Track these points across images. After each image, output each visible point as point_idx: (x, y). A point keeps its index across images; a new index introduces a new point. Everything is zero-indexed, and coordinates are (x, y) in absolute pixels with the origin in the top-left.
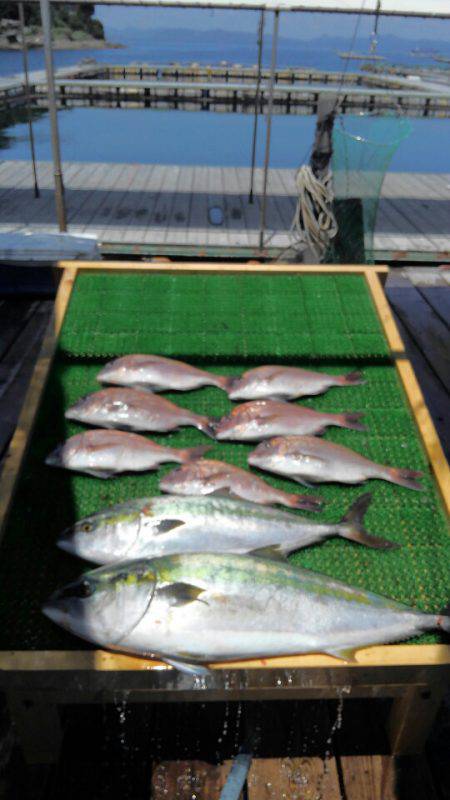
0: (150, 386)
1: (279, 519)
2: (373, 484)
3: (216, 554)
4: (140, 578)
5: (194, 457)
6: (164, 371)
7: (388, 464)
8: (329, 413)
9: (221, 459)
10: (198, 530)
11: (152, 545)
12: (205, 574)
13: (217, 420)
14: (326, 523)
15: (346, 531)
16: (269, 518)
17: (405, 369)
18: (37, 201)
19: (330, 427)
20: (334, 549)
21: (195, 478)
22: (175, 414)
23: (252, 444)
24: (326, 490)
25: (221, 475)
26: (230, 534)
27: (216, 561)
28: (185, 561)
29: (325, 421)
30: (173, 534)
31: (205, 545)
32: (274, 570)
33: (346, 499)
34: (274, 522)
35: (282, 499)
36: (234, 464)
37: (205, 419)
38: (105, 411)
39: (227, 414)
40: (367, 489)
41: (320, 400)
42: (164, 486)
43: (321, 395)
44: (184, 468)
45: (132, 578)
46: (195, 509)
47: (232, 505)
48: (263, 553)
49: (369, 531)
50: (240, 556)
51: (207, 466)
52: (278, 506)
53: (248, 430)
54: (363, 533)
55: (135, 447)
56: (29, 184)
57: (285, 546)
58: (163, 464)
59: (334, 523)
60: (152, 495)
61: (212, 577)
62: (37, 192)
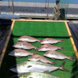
0: (27, 41)
1: (49, 66)
2: (66, 60)
3: (38, 72)
4: (24, 76)
5: (34, 54)
6: (29, 39)
7: (68, 56)
8: (58, 47)
9: (39, 55)
10: (35, 68)
11: (26, 70)
12: (36, 76)
13: (39, 47)
14: (57, 67)
15: (61, 68)
16: (47, 65)
17: (72, 39)
18: (9, 8)
19: (58, 49)
20: (59, 71)
21: (34, 58)
22: (31, 46)
23: (45, 52)
24: (57, 61)
25: (39, 57)
26: (40, 68)
27: (38, 73)
28: (32, 73)
29: (57, 48)
30: (30, 68)
31: (36, 70)
32: (48, 75)
33: (61, 62)
34: (48, 66)
35: (50, 62)
36: (41, 56)
37: (36, 47)
38: (19, 46)
39: (40, 46)
40: (65, 61)
41: (56, 44)
42: (29, 59)
43: (57, 43)
44: (33, 56)
45: (23, 76)
46: (34, 64)
47: (41, 63)
48: (46, 72)
49: (65, 68)
50: (42, 72)
51: (37, 56)
52: (49, 63)
53: (44, 49)
54: (64, 68)
55: (24, 52)
56: (8, 5)
57: (50, 71)
58: (29, 55)
59: (59, 67)
60: (27, 61)
61: (37, 76)
62: (9, 7)
